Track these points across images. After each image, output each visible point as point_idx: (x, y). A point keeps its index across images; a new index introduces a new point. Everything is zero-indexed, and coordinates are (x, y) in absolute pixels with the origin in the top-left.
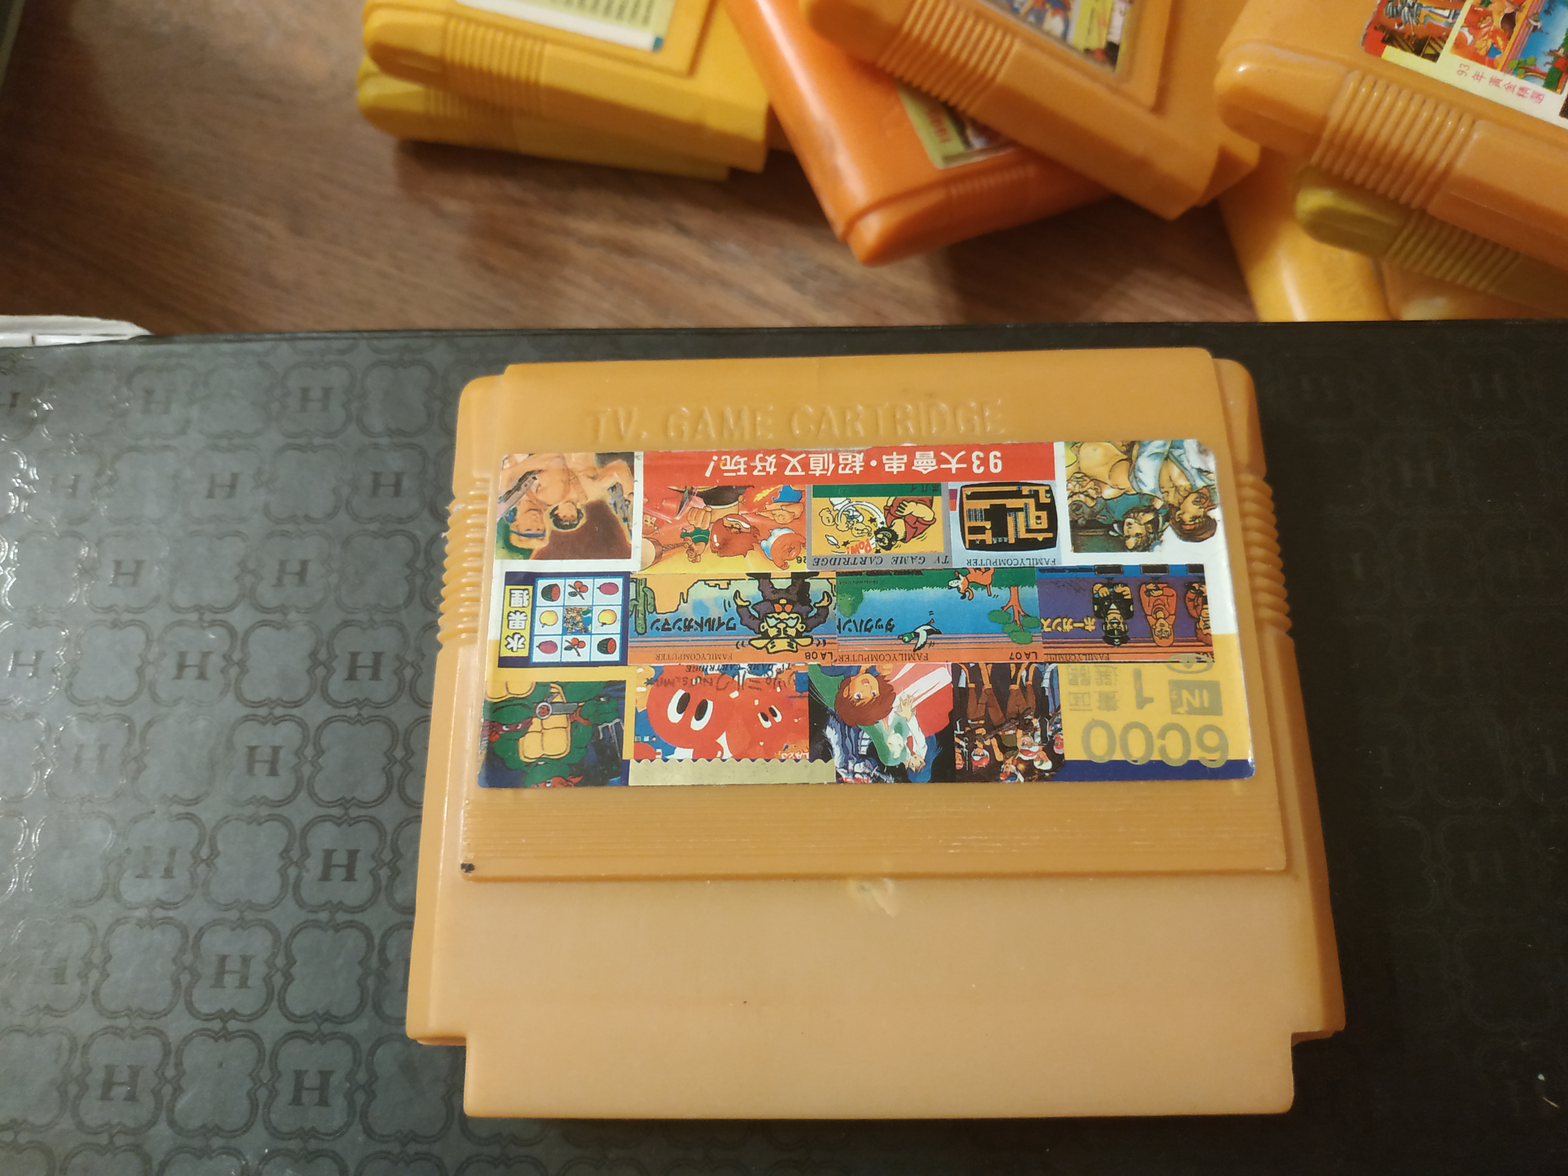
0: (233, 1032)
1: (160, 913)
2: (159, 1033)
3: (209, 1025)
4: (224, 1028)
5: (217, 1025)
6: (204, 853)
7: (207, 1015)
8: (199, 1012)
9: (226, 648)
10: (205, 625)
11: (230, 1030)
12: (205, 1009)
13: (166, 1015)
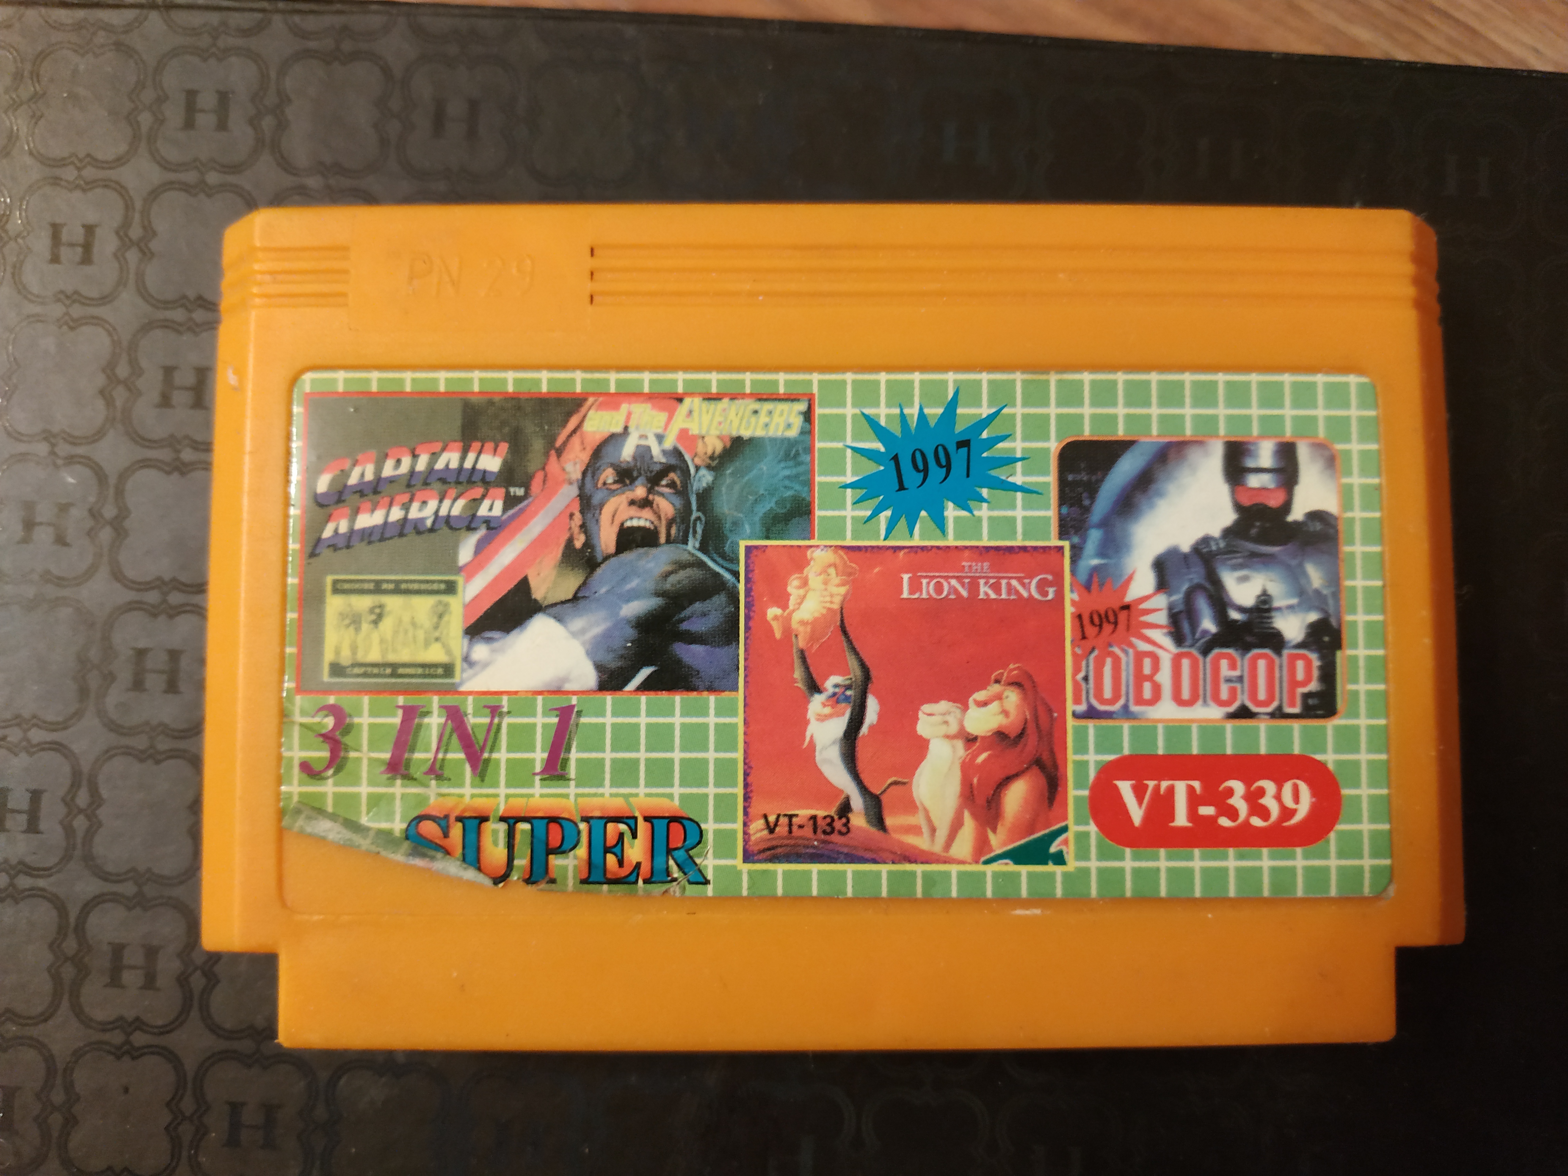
0: (139, 1048)
1: (24, 882)
2: (38, 1045)
3: (107, 1037)
4: (127, 1042)
5: (117, 1038)
6: (83, 798)
7: (101, 1023)
8: (91, 1020)
9: (92, 499)
10: (60, 462)
11: (137, 1044)
12: (100, 1015)
13: (46, 1020)
